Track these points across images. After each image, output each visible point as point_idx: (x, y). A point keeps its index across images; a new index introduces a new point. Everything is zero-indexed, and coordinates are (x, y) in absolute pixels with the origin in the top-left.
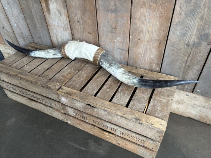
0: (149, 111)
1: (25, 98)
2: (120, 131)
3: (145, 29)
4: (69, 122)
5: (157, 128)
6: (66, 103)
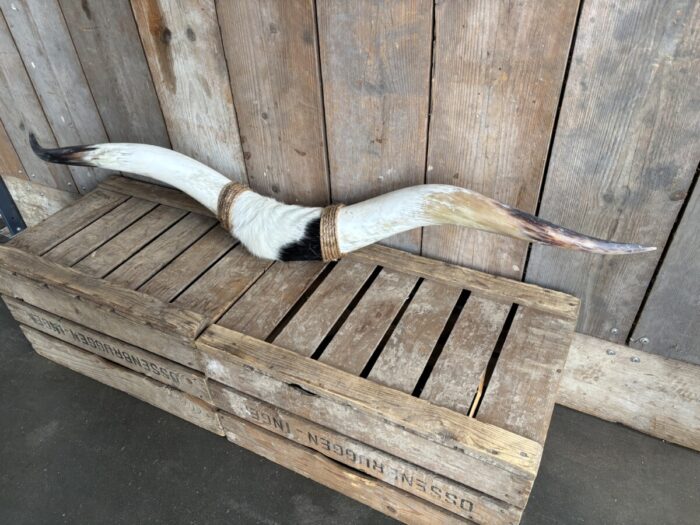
0: (487, 409)
1: (92, 357)
2: (396, 471)
3: (474, 146)
4: (232, 437)
5: (511, 466)
6: (221, 379)
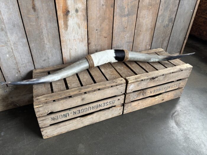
3: (144, 23)
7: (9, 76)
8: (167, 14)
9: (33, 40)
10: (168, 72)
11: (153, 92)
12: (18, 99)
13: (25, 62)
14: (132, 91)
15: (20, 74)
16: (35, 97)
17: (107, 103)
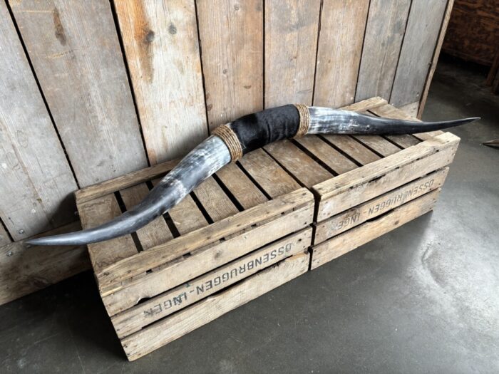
2: (408, 192)
3: (337, 41)
7: (13, 215)
8: (389, 13)
9: (66, 116)
10: (408, 160)
11: (374, 211)
12: (43, 268)
13: (51, 175)
14: (331, 215)
15: (43, 207)
16: (97, 266)
17: (274, 253)
